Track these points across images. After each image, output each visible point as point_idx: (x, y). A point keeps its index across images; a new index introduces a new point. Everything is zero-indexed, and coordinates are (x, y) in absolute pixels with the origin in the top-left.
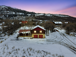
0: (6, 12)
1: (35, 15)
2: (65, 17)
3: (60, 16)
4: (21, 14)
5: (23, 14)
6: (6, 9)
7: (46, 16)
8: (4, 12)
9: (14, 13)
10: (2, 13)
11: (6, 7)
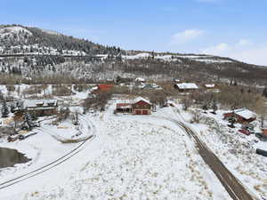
0: (29, 47)
1: (123, 57)
2: (218, 64)
3: (202, 60)
4: (76, 53)
5: (84, 54)
6: (26, 37)
7: (159, 60)
8: (22, 48)
9: (54, 52)
10: (15, 51)
11: (25, 31)
